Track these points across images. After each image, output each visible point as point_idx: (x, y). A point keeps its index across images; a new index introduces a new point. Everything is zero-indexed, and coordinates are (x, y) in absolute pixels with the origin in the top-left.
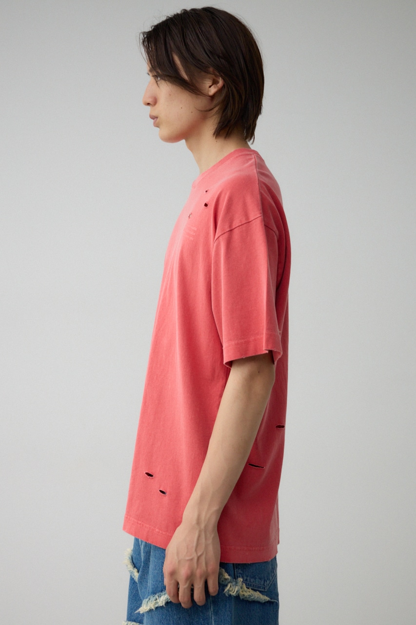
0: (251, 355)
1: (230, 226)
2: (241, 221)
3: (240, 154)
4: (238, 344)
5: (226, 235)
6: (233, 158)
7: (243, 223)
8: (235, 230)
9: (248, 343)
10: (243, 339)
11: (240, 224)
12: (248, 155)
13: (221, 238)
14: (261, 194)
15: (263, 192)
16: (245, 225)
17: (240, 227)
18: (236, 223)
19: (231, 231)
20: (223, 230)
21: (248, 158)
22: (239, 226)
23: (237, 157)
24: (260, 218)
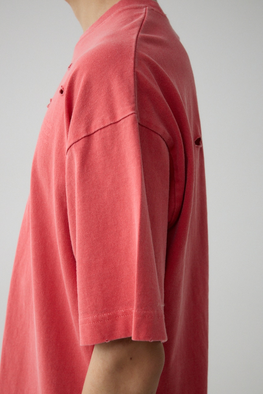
0: (119, 338)
1: (88, 128)
2: (103, 122)
3: (126, 7)
4: (98, 320)
5: (80, 144)
6: (114, 13)
7: (106, 124)
8: (95, 134)
9: (114, 318)
10: (106, 312)
11: (102, 126)
12: (137, 8)
13: (73, 148)
14: (137, 76)
15: (140, 72)
16: (109, 127)
17: (103, 130)
18: (97, 124)
19: (89, 136)
20: (77, 135)
21: (135, 13)
22: (101, 129)
23: (120, 12)
24: (132, 116)
